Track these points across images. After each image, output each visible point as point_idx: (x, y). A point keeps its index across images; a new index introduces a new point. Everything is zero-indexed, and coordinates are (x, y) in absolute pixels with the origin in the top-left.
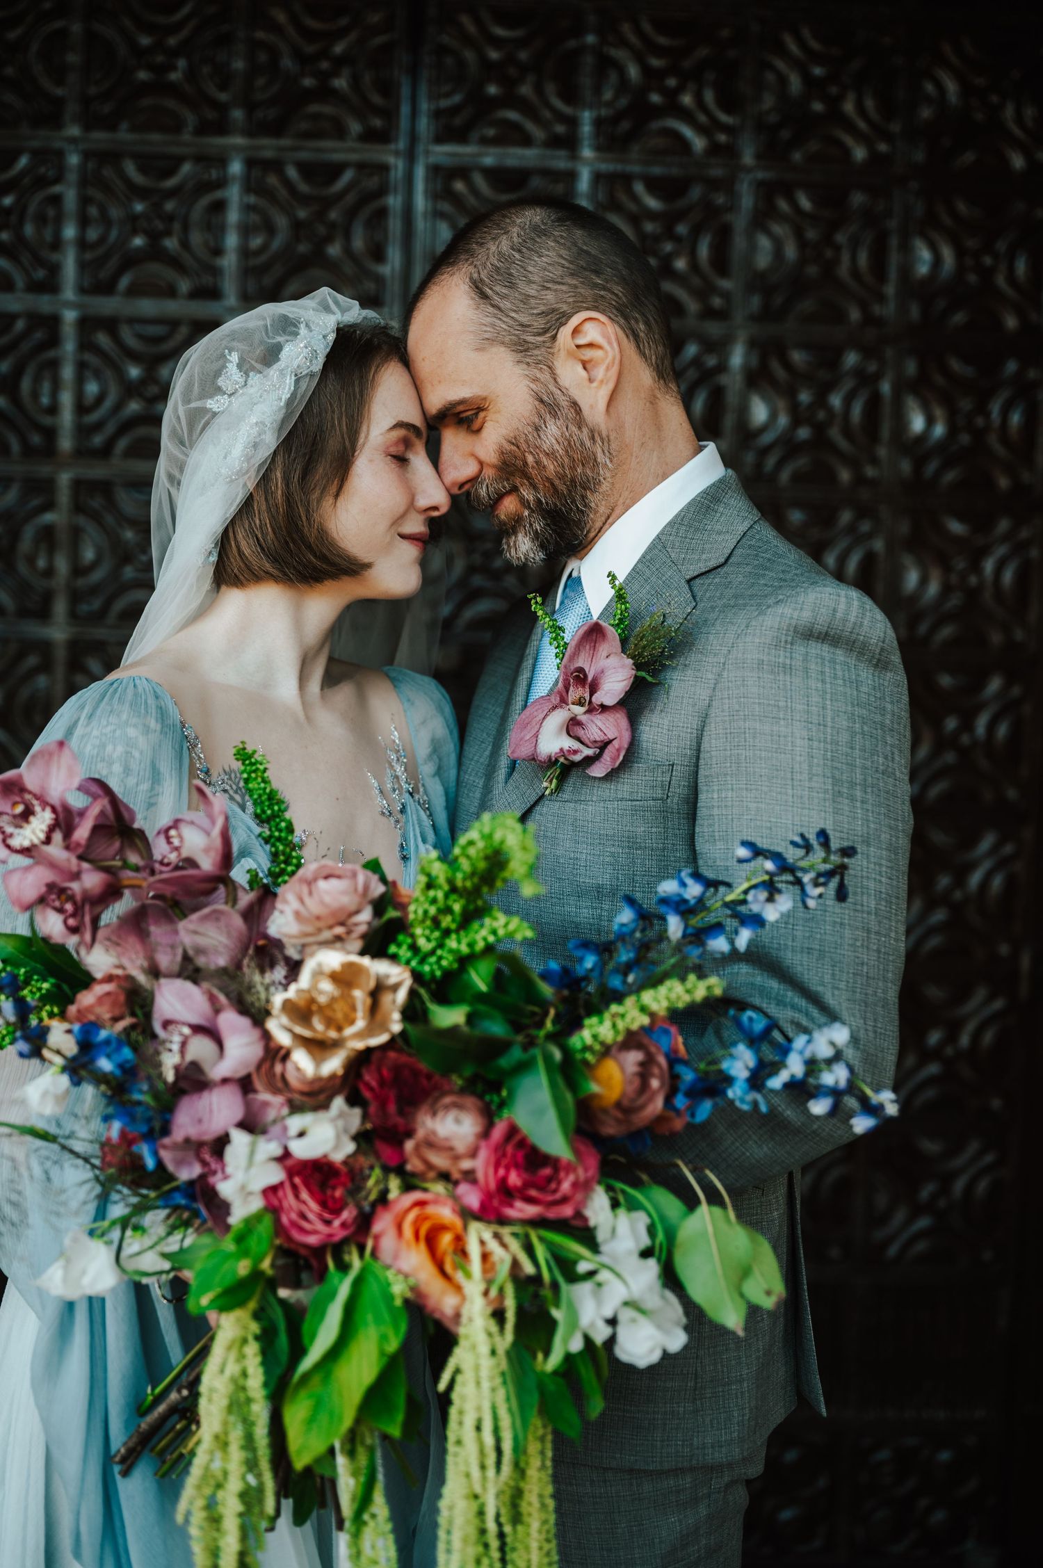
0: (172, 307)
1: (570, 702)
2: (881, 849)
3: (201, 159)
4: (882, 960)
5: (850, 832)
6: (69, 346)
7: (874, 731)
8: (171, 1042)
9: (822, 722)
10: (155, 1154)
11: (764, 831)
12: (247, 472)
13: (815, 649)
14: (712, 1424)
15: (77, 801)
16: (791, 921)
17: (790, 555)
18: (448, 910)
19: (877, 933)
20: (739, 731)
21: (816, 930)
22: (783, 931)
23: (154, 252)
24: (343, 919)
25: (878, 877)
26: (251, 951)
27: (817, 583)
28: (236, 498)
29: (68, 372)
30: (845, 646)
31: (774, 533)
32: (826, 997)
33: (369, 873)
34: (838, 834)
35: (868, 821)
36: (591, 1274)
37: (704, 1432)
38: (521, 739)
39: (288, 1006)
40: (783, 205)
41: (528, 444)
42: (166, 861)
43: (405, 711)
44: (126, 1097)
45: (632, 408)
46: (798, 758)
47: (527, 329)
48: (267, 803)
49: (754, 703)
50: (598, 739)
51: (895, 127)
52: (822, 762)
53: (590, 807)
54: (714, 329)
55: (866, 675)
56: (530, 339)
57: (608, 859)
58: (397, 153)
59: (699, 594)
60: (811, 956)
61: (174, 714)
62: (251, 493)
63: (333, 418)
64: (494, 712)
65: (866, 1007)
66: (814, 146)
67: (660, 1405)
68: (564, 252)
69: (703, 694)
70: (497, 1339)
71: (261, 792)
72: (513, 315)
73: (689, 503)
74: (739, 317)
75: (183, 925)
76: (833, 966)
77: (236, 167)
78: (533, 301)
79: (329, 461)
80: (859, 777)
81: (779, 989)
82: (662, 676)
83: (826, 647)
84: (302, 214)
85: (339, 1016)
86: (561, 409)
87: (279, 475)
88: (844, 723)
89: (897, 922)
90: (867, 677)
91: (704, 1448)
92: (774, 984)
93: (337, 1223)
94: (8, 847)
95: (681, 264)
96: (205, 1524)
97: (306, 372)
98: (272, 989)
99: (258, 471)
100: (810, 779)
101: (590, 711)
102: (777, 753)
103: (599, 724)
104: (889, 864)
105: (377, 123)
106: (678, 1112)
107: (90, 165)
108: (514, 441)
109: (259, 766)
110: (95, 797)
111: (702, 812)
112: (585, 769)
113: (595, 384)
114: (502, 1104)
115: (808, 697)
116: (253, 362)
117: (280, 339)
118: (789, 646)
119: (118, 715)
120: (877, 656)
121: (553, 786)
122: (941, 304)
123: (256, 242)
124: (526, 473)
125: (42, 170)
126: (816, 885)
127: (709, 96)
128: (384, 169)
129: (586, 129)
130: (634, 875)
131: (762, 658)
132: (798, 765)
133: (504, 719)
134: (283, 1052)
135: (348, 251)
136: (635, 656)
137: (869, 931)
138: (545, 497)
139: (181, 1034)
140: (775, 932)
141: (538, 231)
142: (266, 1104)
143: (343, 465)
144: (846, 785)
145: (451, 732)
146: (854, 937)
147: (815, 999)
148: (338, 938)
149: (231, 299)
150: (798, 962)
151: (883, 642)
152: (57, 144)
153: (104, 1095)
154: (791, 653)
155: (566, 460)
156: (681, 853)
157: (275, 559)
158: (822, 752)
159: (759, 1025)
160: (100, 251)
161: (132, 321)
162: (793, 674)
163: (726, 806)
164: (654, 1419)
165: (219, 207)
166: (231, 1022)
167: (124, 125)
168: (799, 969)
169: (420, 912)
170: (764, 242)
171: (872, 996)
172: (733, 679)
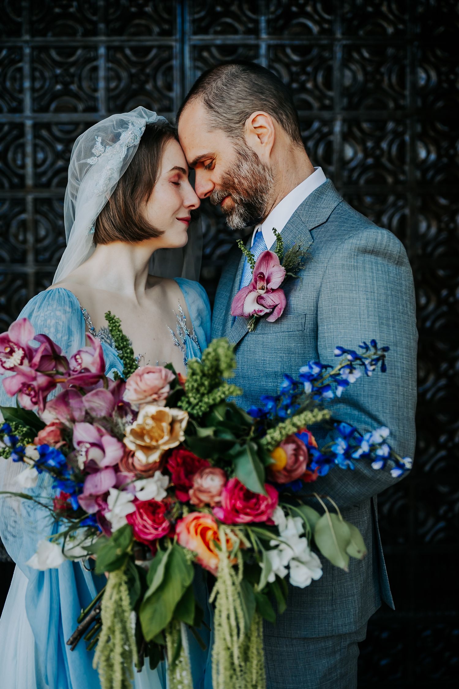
0: (75, 117)
1: (258, 289)
2: (403, 348)
3: (86, 48)
4: (405, 399)
5: (388, 341)
6: (29, 137)
7: (397, 294)
8: (82, 451)
9: (372, 291)
10: (77, 502)
11: (348, 342)
12: (107, 191)
13: (368, 257)
14: (341, 615)
15: (34, 345)
16: (362, 383)
17: (356, 215)
18: (202, 384)
19: (403, 387)
20: (334, 297)
21: (374, 387)
22: (359, 388)
23: (67, 92)
24: (156, 391)
25: (402, 361)
26: (116, 408)
27: (368, 228)
28: (102, 203)
29: (29, 149)
30: (382, 256)
31: (349, 206)
32: (380, 417)
33: (167, 370)
34: (382, 342)
35: (396, 335)
36: (277, 546)
37: (338, 619)
38: (237, 307)
39: (133, 432)
40: (356, 56)
41: (235, 174)
42: (75, 370)
43: (185, 297)
44: (63, 477)
45: (281, 154)
46: (362, 308)
47: (231, 121)
48: (121, 341)
49: (341, 284)
50: (271, 305)
51: (407, 17)
52: (373, 310)
53: (270, 336)
54: (326, 115)
55: (392, 268)
56: (233, 125)
57: (279, 359)
58: (176, 41)
59: (315, 236)
60: (372, 399)
61: (78, 305)
62: (108, 201)
63: (145, 166)
64: (225, 295)
65: (399, 420)
66: (369, 27)
67: (317, 608)
68: (246, 85)
69: (318, 281)
70: (235, 578)
71: (118, 336)
72: (224, 115)
73: (310, 195)
74: (338, 109)
75: (84, 398)
76: (382, 403)
77: (102, 51)
78: (233, 108)
79: (143, 185)
80: (391, 316)
81: (358, 415)
82: (299, 274)
83: (373, 257)
84: (133, 71)
85: (156, 435)
86: (249, 157)
87: (121, 192)
88: (383, 291)
89: (412, 381)
90: (393, 270)
91: (338, 627)
92: (356, 413)
93: (160, 529)
94: (4, 367)
95: (309, 85)
96: (106, 668)
97: (132, 145)
98: (127, 425)
99: (111, 190)
100: (368, 318)
101: (268, 292)
102: (352, 306)
103: (271, 298)
104: (407, 355)
105: (166, 27)
106: (313, 471)
107: (35, 53)
108: (228, 173)
109: (116, 323)
110: (42, 343)
111: (320, 335)
112: (266, 319)
113: (264, 145)
114: (232, 472)
115: (365, 280)
116: (108, 141)
117: (120, 130)
118: (356, 257)
119: (52, 306)
120: (397, 260)
121: (252, 328)
122: (431, 98)
123: (113, 85)
124: (235, 187)
125: (13, 56)
126: (371, 365)
127: (319, 7)
128: (170, 48)
129: (263, 25)
130: (291, 366)
131: (343, 263)
132: (362, 312)
133: (230, 298)
134: (132, 453)
135: (155, 86)
136: (286, 265)
137: (398, 386)
138: (244, 197)
139: (86, 447)
140: (355, 388)
141: (235, 76)
142: (126, 477)
143: (150, 187)
144: (385, 319)
145: (207, 306)
146: (391, 389)
147: (375, 418)
148: (155, 400)
149: (103, 111)
150: (366, 402)
151: (400, 253)
152: (19, 44)
153: (53, 477)
154: (357, 260)
155: (253, 180)
156: (312, 354)
157: (120, 231)
158: (373, 305)
159: (348, 430)
160: (41, 92)
161: (57, 124)
162: (358, 269)
163: (330, 332)
164: (314, 614)
165: (95, 69)
166: (109, 441)
167: (50, 34)
168: (367, 404)
169: (190, 386)
170: (348, 73)
171: (402, 415)
172: (331, 273)
